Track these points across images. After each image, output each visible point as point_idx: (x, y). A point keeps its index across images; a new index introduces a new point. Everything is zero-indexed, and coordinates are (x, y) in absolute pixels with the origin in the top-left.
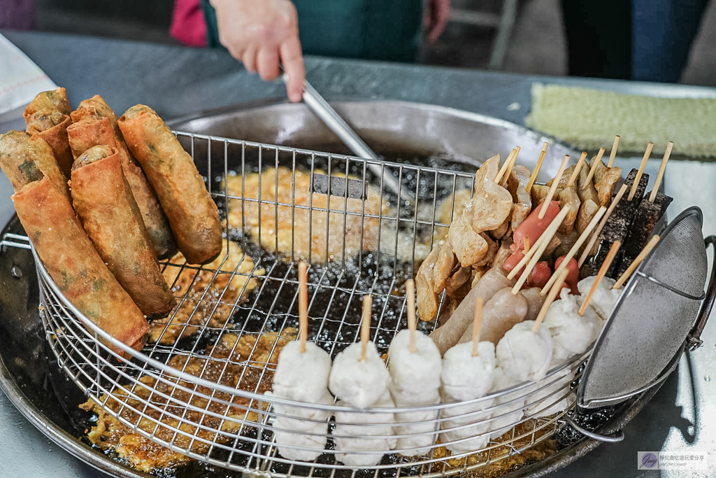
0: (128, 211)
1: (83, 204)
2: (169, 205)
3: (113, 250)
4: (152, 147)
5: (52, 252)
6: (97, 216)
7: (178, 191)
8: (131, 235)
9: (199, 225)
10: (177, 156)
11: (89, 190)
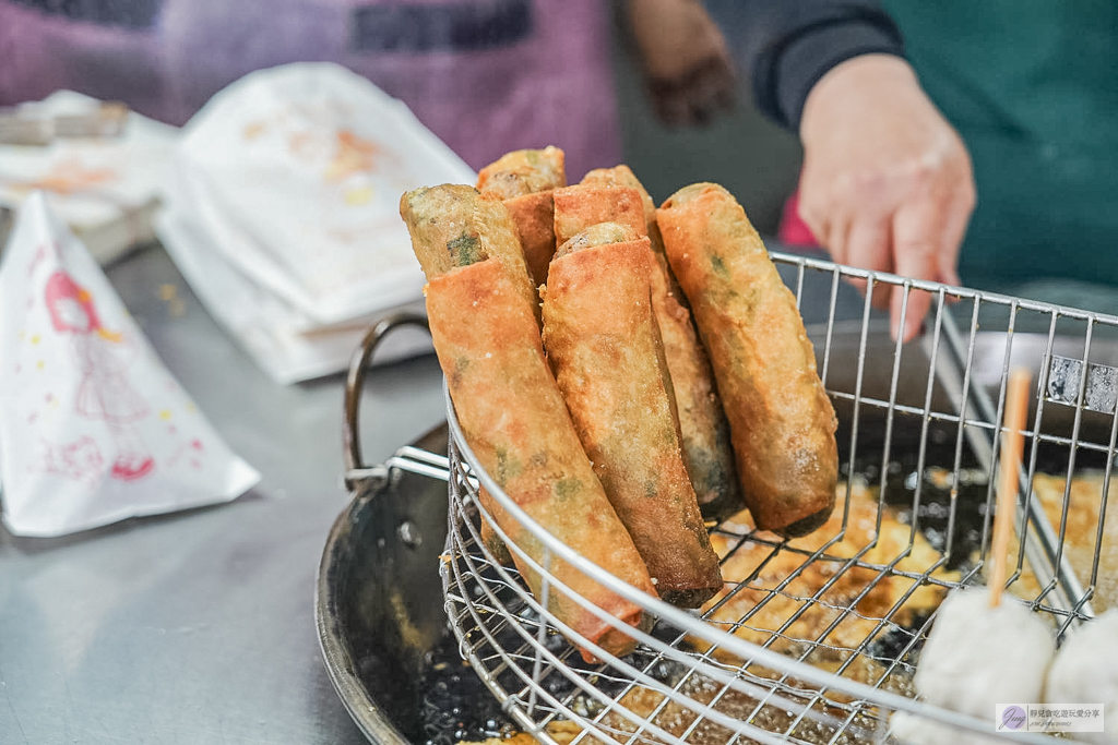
0: (650, 363)
1: (563, 331)
2: (735, 390)
3: (607, 436)
4: (718, 262)
5: (484, 404)
6: (587, 357)
7: (760, 361)
8: (649, 411)
9: (792, 440)
10: (767, 285)
11: (578, 300)
